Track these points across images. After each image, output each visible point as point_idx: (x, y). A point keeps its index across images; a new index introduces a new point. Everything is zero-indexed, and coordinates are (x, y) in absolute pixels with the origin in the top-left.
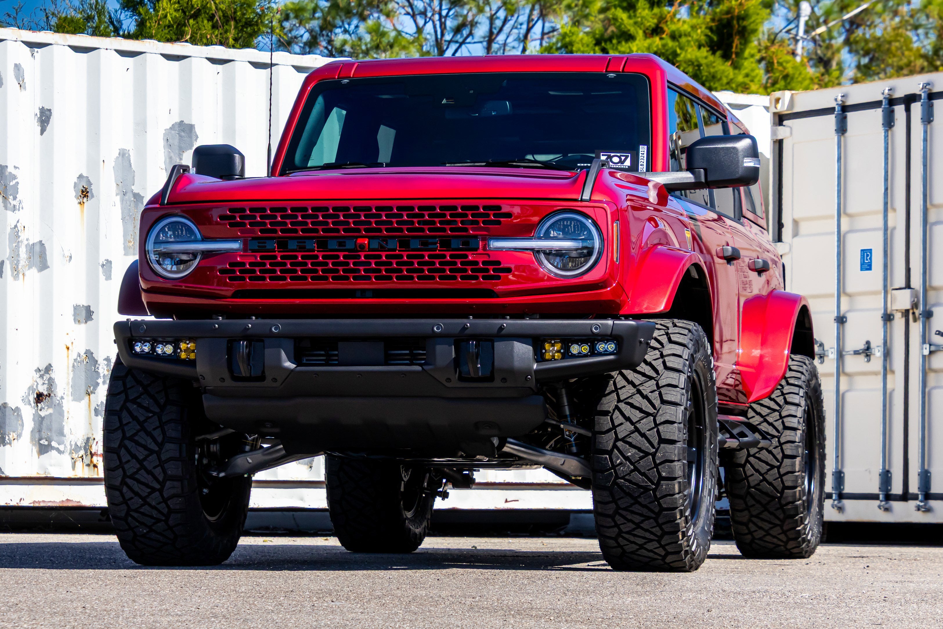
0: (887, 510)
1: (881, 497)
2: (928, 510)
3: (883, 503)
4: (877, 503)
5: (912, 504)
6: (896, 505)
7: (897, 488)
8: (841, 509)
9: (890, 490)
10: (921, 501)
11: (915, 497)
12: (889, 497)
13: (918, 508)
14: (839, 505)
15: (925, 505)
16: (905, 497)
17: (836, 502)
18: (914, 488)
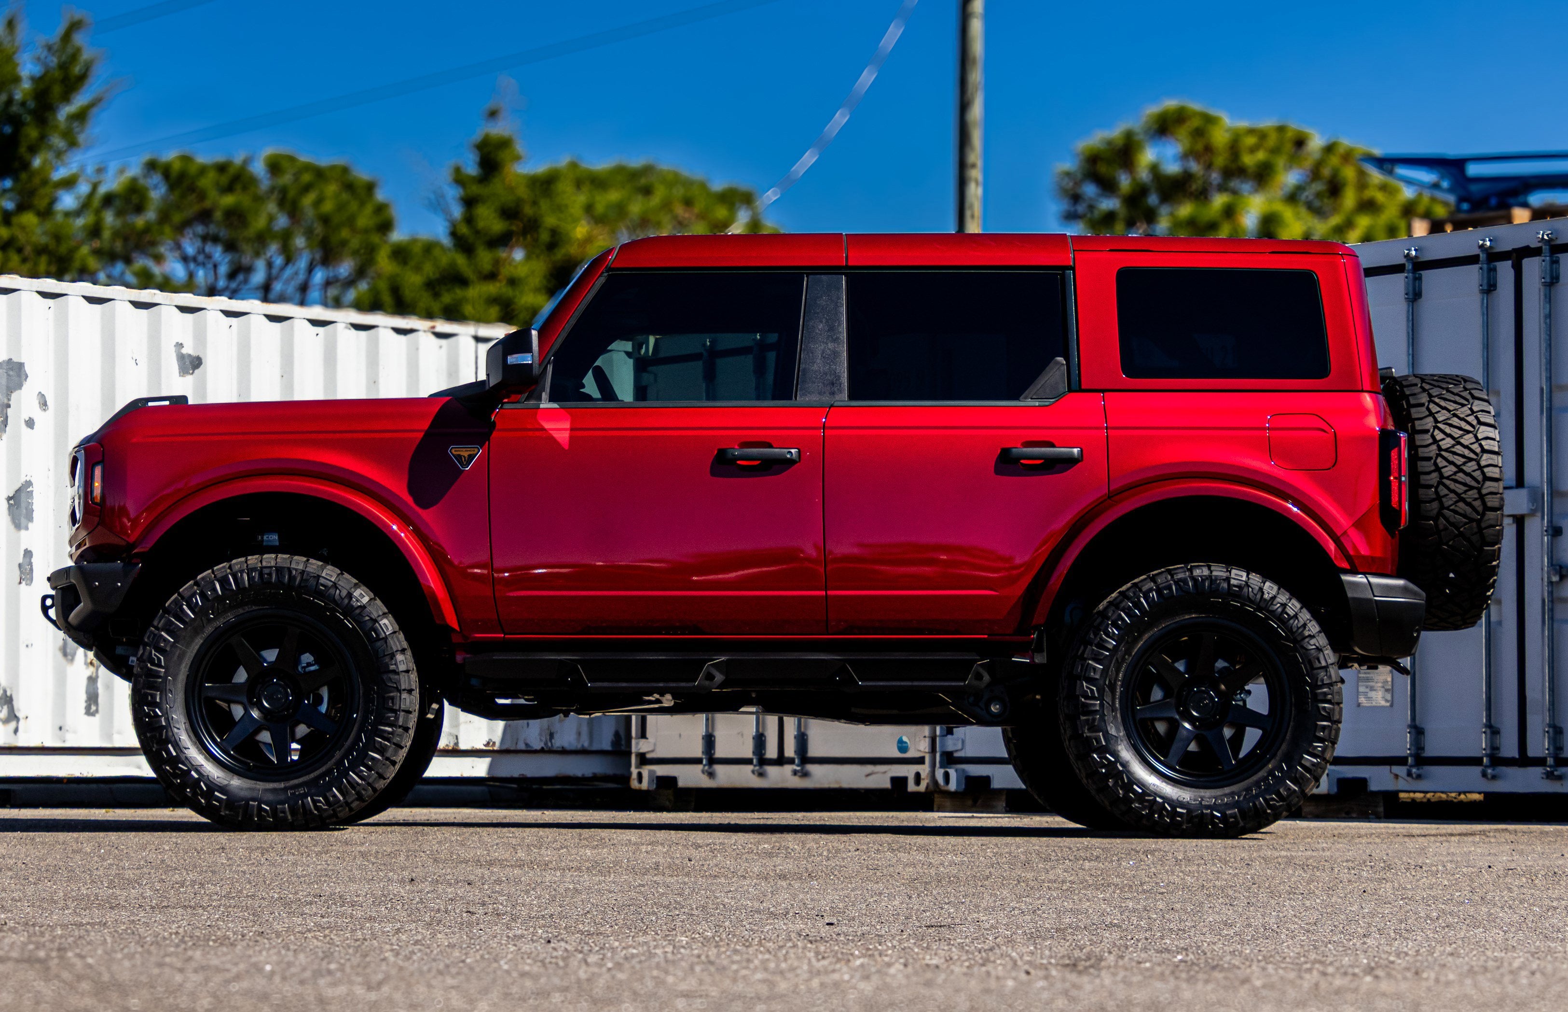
0: (761, 775)
1: (755, 761)
2: (805, 774)
3: (757, 768)
4: (751, 767)
5: (788, 769)
6: (772, 770)
7: (772, 752)
8: (711, 775)
9: (765, 754)
10: (798, 766)
11: (791, 761)
12: (763, 761)
13: (795, 773)
14: (710, 770)
15: (802, 769)
16: (781, 760)
17: (706, 768)
18: (790, 751)
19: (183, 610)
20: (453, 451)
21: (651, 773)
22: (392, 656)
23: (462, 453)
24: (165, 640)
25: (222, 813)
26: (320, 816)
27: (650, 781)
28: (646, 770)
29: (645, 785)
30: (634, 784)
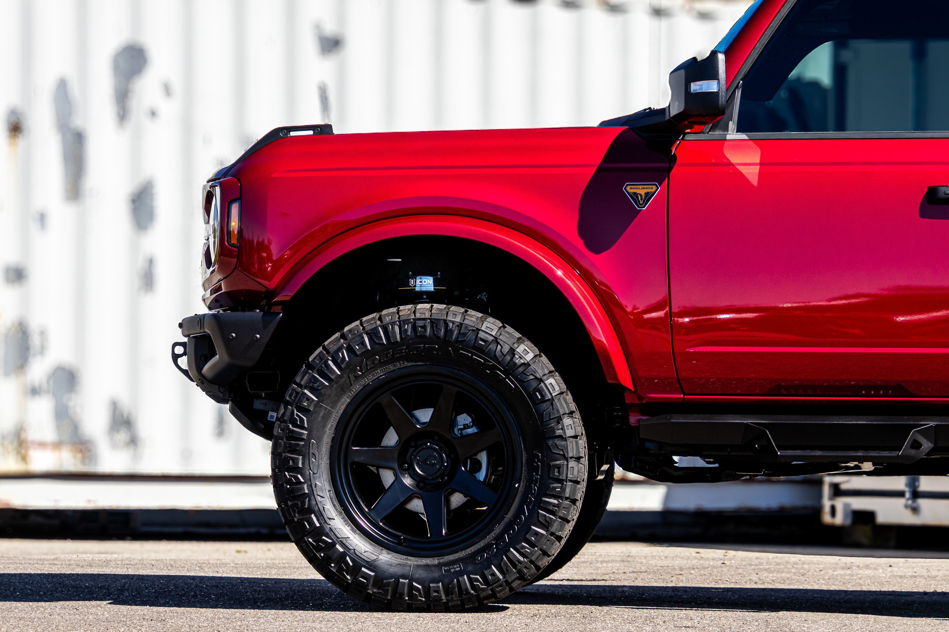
19: (328, 366)
20: (628, 188)
21: (846, 506)
22: (559, 420)
23: (638, 191)
24: (308, 399)
25: (369, 591)
26: (478, 596)
27: (845, 515)
28: (840, 503)
29: (839, 520)
30: (827, 518)
